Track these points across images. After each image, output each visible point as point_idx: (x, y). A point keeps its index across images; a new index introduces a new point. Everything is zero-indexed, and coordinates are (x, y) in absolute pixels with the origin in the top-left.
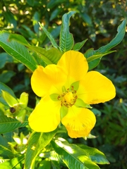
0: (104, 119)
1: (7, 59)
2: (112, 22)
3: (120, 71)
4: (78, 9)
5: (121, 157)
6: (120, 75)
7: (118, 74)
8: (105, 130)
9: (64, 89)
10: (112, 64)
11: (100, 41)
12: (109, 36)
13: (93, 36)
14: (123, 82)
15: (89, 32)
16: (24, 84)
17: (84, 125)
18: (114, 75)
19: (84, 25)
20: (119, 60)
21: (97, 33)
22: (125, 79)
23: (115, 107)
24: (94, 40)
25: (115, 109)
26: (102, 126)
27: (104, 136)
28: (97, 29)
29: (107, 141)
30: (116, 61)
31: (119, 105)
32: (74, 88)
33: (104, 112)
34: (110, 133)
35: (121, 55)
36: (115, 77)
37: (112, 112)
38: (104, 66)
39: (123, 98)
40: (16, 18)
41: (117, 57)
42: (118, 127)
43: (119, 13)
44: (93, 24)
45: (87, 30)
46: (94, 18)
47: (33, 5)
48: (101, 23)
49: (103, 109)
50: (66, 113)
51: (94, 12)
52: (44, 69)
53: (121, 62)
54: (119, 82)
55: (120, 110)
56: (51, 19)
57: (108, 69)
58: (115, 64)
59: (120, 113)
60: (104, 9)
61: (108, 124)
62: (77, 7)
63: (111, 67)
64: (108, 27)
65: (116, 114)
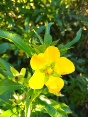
0: (70, 87)
1: (8, 47)
2: (75, 24)
3: (81, 55)
4: (53, 16)
5: (81, 114)
6: (81, 58)
7: (79, 58)
8: (71, 95)
9: (47, 66)
10: (75, 51)
11: (68, 35)
12: (73, 32)
13: (63, 33)
14: (83, 63)
15: (61, 30)
16: (17, 63)
17: (57, 86)
18: (77, 58)
19: (57, 25)
20: (80, 48)
21: (65, 30)
22: (84, 61)
23: (77, 79)
24: (63, 35)
25: (77, 81)
26: (69, 92)
27: (70, 99)
28: (66, 28)
29: (72, 102)
30: (78, 49)
31: (80, 78)
32: (52, 66)
33: (70, 82)
34: (74, 97)
35: (81, 45)
36: (78, 59)
37: (75, 83)
38: (70, 52)
39: (83, 73)
40: (13, 21)
41: (79, 46)
42: (79, 92)
43: (80, 18)
44: (63, 25)
45: (59, 28)
46: (64, 21)
47: (25, 13)
48: (68, 24)
49: (69, 80)
50: (48, 79)
51: (64, 17)
52: (37, 56)
53: (82, 49)
54: (80, 62)
55: (81, 81)
56: (36, 22)
57: (72, 54)
58: (77, 51)
59: (80, 83)
60: (70, 16)
61: (72, 91)
62: (53, 14)
63: (74, 53)
64: (72, 27)
65: (78, 84)
